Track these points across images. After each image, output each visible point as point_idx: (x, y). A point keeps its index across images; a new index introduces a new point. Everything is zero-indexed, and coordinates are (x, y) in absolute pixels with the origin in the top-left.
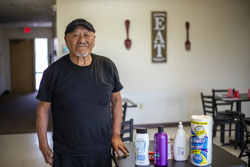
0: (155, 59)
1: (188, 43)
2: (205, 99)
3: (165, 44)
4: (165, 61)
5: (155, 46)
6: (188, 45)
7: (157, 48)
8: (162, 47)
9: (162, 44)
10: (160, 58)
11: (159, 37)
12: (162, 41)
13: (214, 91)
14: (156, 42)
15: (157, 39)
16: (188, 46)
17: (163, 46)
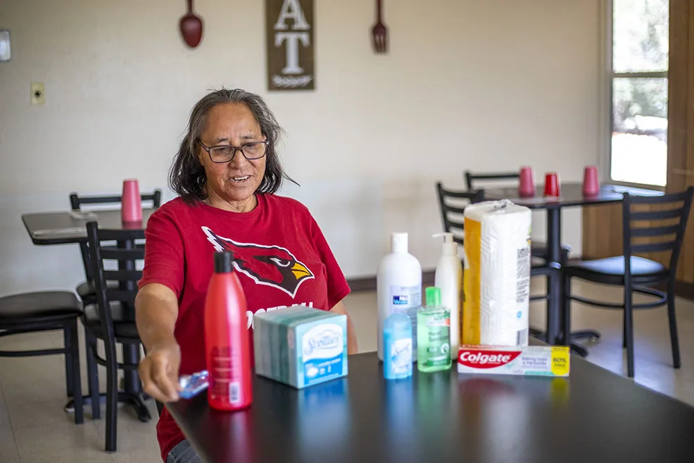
0: (278, 81)
1: (379, 31)
2: (450, 201)
3: (311, 32)
4: (310, 86)
5: (279, 38)
6: (380, 37)
7: (285, 42)
8: (300, 42)
9: (300, 31)
10: (295, 76)
11: (290, 10)
12: (301, 24)
13: (469, 178)
14: (280, 25)
15: (284, 15)
16: (382, 38)
17: (305, 37)
